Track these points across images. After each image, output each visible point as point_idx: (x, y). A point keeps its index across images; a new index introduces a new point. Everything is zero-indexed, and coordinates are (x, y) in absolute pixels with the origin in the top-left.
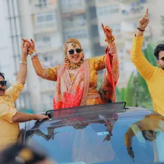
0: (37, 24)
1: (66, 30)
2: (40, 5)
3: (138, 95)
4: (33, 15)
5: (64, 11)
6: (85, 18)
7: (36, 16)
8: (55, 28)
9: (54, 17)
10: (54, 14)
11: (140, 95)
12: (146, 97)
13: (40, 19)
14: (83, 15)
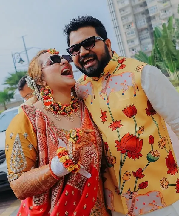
0: (128, 36)
1: (140, 37)
2: (128, 28)
3: (157, 59)
4: (125, 33)
5: (138, 29)
6: (148, 30)
7: (127, 33)
8: (135, 36)
9: (134, 32)
10: (134, 30)
11: (158, 59)
12: (161, 60)
13: (129, 34)
14: (147, 29)
